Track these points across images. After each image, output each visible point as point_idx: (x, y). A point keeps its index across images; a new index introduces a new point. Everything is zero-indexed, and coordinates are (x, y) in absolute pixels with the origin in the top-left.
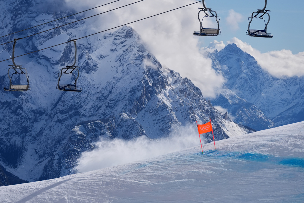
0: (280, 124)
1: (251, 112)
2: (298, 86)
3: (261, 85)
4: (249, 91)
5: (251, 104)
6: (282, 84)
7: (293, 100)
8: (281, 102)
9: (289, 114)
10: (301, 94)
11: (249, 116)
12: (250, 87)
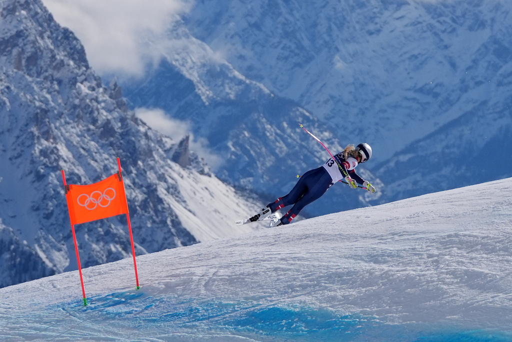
0: (410, 187)
1: (290, 136)
2: (484, 35)
3: (333, 26)
4: (283, 48)
5: (292, 104)
6: (419, 23)
7: (465, 89)
8: (414, 99)
9: (447, 147)
10: (496, 67)
11: (281, 152)
12: (287, 35)
